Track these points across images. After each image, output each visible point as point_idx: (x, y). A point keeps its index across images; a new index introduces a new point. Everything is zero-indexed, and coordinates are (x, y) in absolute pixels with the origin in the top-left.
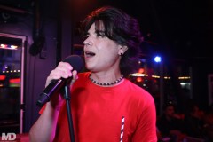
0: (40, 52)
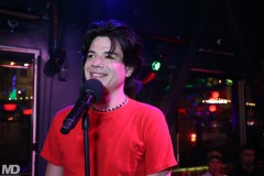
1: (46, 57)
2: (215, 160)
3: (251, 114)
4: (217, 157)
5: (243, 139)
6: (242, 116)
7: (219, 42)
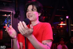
0: (18, 17)
1: (14, 13)
2: (62, 41)
3: (72, 28)
4: (62, 40)
5: (70, 35)
6: (70, 28)
7: (63, 7)
